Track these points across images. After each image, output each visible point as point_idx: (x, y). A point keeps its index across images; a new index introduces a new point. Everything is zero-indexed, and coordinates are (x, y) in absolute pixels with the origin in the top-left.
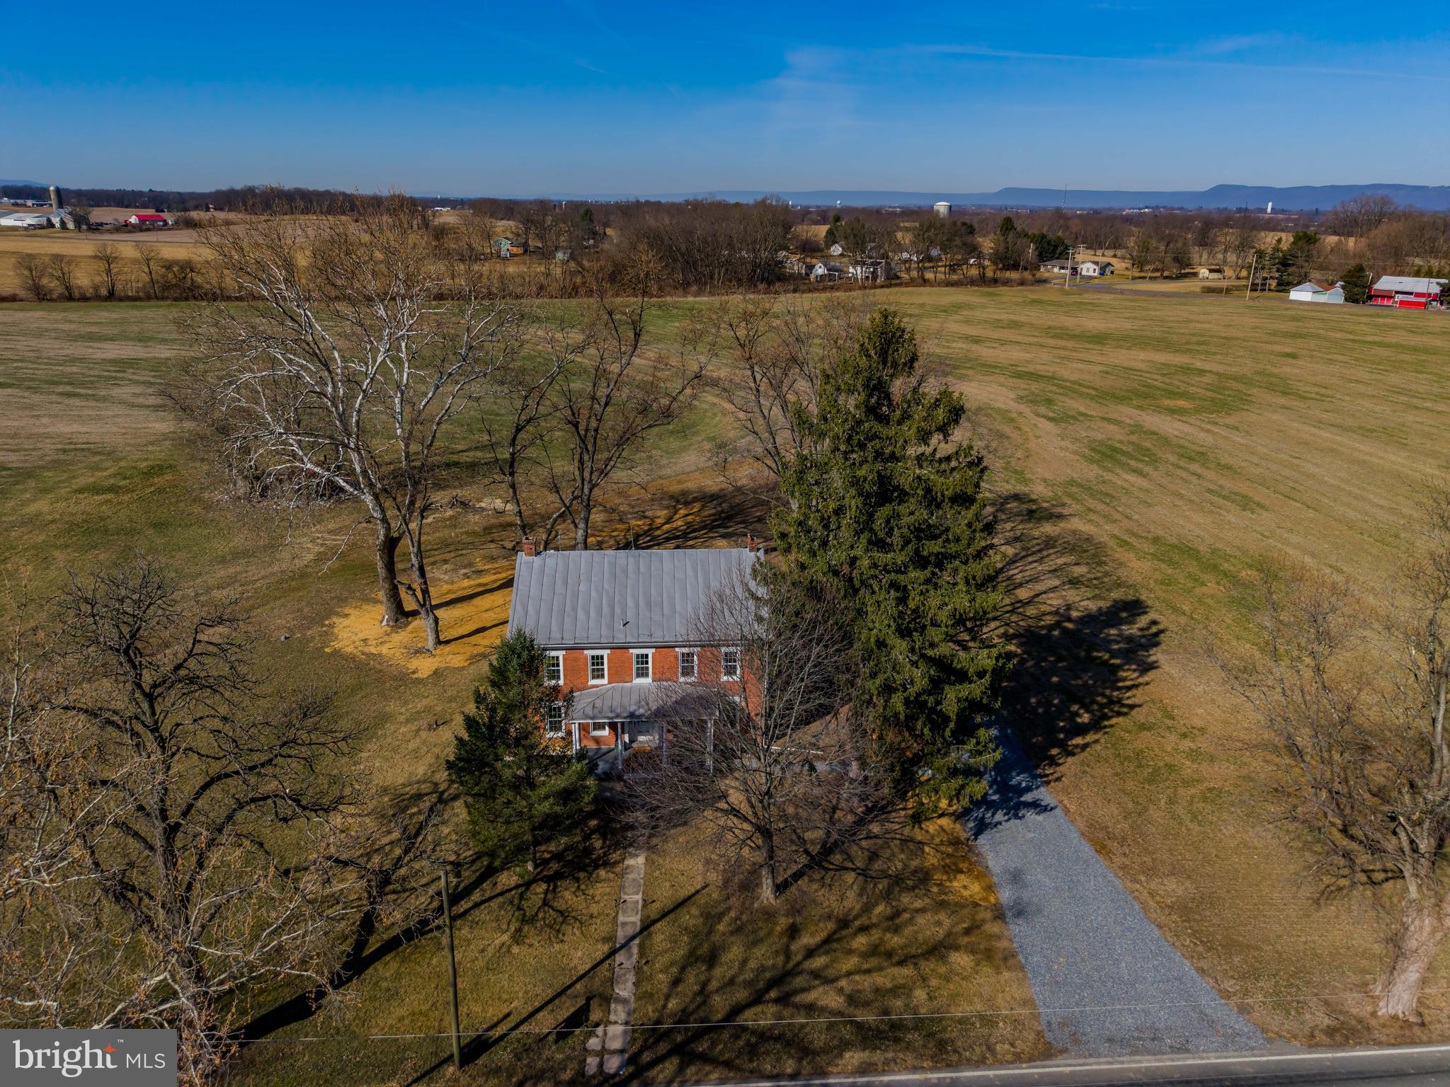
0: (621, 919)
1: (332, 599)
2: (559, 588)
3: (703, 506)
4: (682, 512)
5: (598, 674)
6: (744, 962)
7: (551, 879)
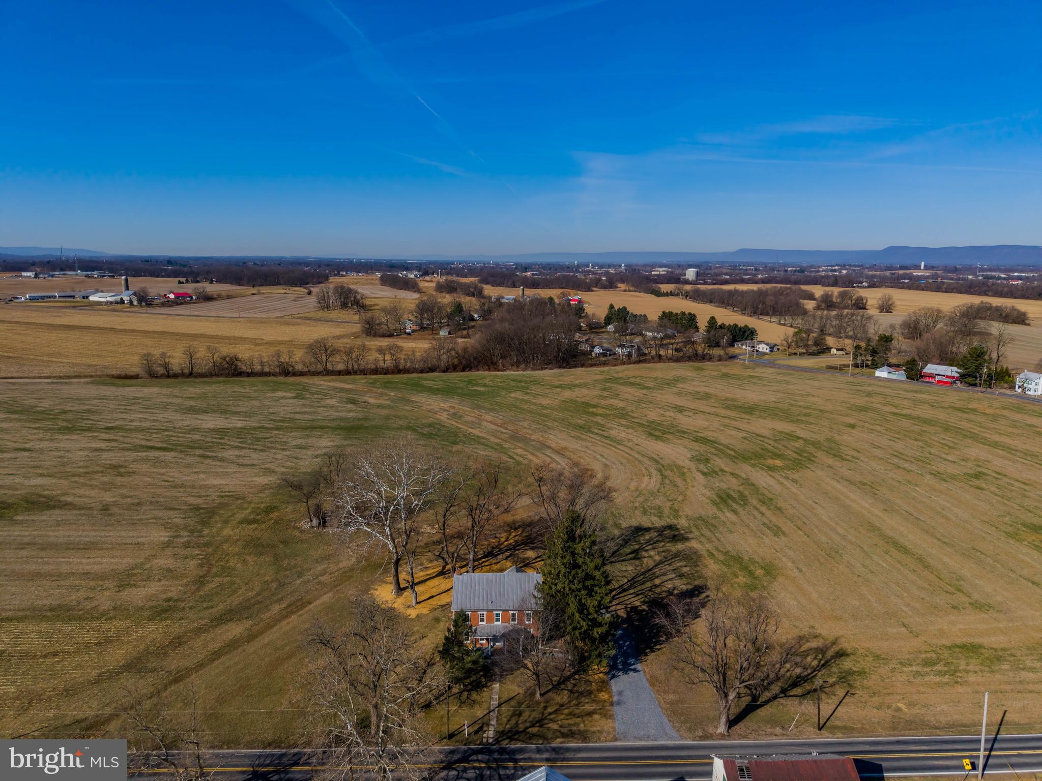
0: (492, 703)
1: (369, 581)
2: (469, 588)
3: (523, 531)
4: (513, 534)
5: (482, 620)
6: (530, 716)
7: (469, 691)
